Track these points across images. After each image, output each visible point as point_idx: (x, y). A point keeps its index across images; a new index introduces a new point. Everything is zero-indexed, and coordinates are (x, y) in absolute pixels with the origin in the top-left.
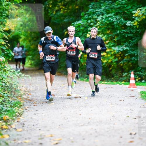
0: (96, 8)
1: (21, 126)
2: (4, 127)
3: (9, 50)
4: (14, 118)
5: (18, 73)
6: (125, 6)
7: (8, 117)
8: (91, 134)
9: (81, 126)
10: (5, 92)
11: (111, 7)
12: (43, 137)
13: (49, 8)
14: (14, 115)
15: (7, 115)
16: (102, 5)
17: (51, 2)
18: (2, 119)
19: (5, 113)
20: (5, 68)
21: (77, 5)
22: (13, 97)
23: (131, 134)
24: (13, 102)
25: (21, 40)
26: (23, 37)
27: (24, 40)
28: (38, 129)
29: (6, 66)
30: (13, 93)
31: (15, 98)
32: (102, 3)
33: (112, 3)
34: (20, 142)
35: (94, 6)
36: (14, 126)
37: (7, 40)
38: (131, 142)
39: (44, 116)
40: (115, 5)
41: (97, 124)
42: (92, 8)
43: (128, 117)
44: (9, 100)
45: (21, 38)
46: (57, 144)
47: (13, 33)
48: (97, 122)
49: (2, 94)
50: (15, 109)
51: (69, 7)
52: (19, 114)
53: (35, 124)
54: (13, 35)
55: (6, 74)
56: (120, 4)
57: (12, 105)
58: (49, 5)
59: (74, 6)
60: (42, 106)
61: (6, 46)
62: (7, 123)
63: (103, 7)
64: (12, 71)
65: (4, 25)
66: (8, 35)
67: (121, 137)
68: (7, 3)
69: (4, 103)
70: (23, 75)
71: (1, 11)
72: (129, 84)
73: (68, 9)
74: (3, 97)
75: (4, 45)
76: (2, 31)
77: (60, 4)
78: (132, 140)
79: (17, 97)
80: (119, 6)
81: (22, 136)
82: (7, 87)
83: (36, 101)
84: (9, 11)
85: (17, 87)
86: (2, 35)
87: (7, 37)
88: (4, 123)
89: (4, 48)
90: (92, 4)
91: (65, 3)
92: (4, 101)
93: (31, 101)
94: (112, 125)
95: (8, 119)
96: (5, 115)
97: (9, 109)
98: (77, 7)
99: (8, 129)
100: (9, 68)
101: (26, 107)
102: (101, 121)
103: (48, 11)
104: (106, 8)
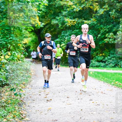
0: (65, 33)
1: (31, 87)
2: (23, 87)
3: (25, 52)
4: (28, 83)
5: (30, 63)
6: (78, 32)
7: (25, 83)
8: (63, 90)
9: (58, 86)
10: (23, 71)
11: (72, 33)
12: (41, 92)
13: (44, 33)
14: (28, 82)
15: (25, 81)
16: (68, 32)
17: (45, 31)
18: (22, 83)
19: (24, 81)
20: (24, 61)
21: (56, 32)
22: (28, 73)
23: (81, 90)
24: (27, 76)
25: (31, 48)
26: (32, 46)
27: (33, 48)
28: (38, 88)
29: (24, 59)
30: (27, 72)
31: (28, 74)
32: (68, 31)
33: (72, 31)
34: (30, 94)
35: (64, 32)
36: (27, 87)
37: (25, 47)
38: (81, 94)
39: (42, 82)
40: (73, 32)
41: (66, 85)
42: (63, 33)
43: (79, 82)
44: (25, 75)
45: (31, 47)
46: (47, 95)
47: (28, 44)
48: (65, 85)
49: (22, 72)
50: (28, 79)
51: (53, 33)
52: (30, 81)
53: (37, 86)
54: (28, 45)
55: (24, 63)
56: (76, 32)
57: (27, 77)
58: (44, 32)
59: (55, 32)
60: (40, 77)
61: (24, 50)
62: (24, 85)
63: (68, 33)
64: (27, 61)
65: (23, 41)
66: (25, 45)
67: (76, 92)
68: (25, 31)
69: (23, 76)
70: (32, 63)
71: (22, 34)
72: (80, 68)
73: (53, 34)
74: (23, 73)
75: (23, 50)
76: (22, 43)
77: (49, 32)
78: (81, 93)
79: (29, 74)
80: (75, 32)
81: (31, 91)
82: (25, 69)
83: (38, 75)
84: (25, 35)
85: (29, 69)
86: (22, 45)
87: (24, 46)
88: (23, 85)
89: (23, 51)
90: (63, 31)
91: (51, 31)
92: (23, 75)
93: (35, 75)
94: (72, 86)
95: (25, 84)
96: (23, 81)
97: (25, 79)
98: (56, 33)
99: (25, 88)
100: (25, 60)
101: (33, 78)
102: (67, 84)
103: (43, 35)
104: (70, 33)
